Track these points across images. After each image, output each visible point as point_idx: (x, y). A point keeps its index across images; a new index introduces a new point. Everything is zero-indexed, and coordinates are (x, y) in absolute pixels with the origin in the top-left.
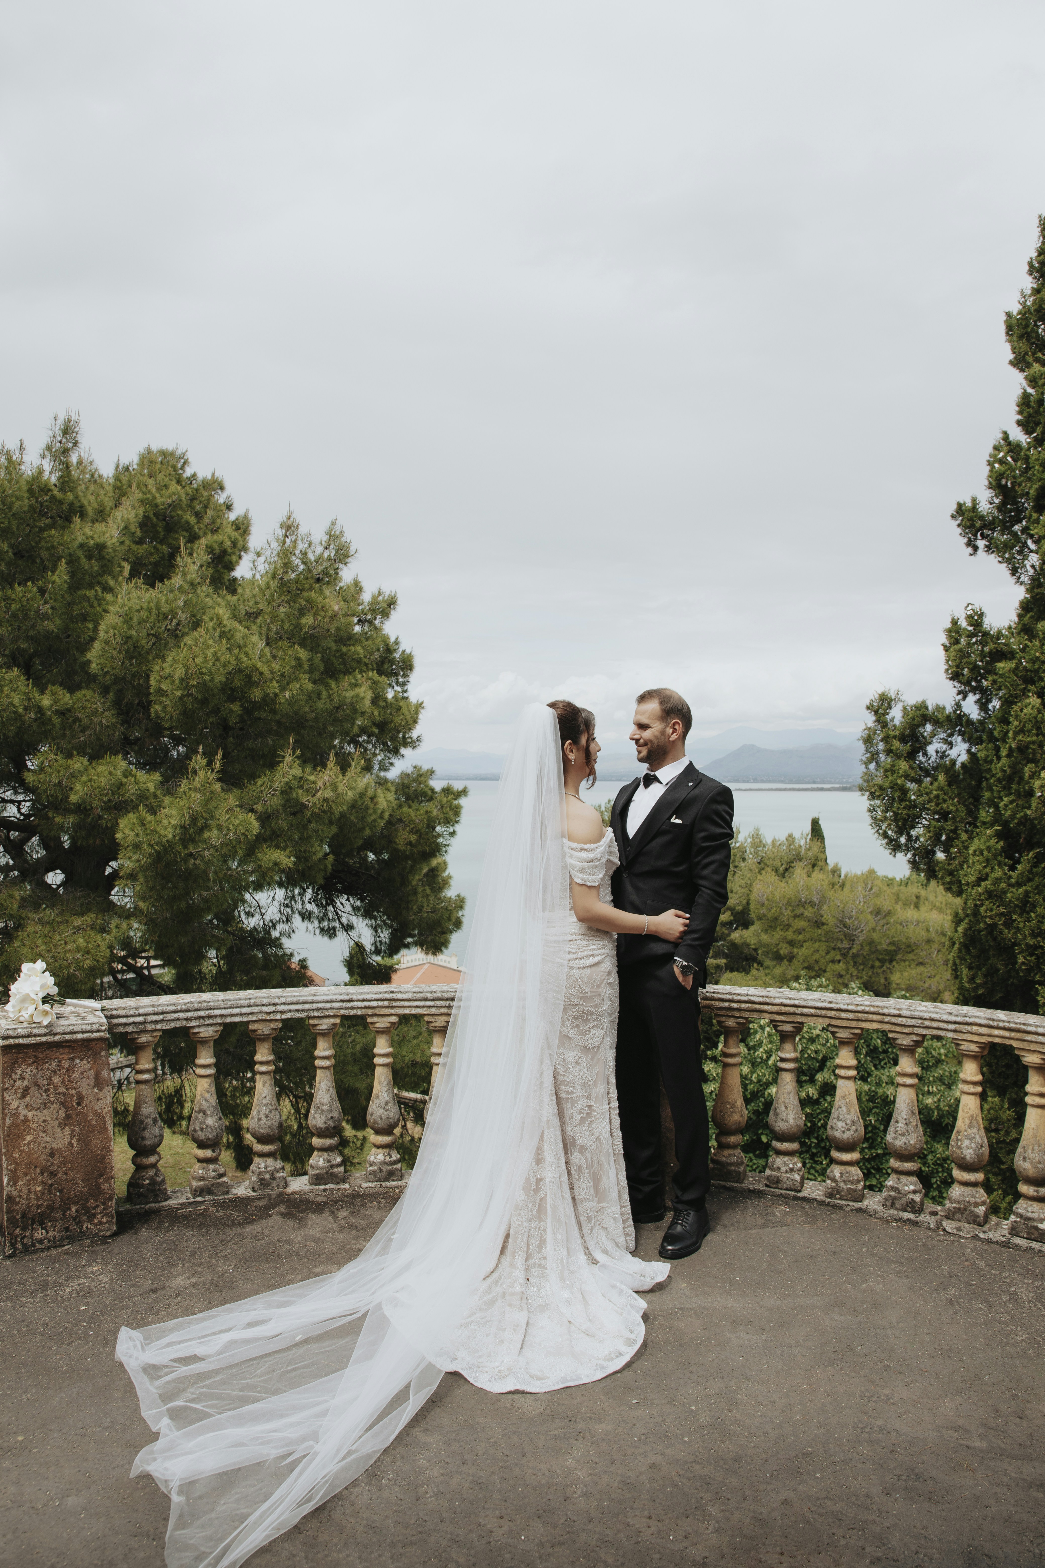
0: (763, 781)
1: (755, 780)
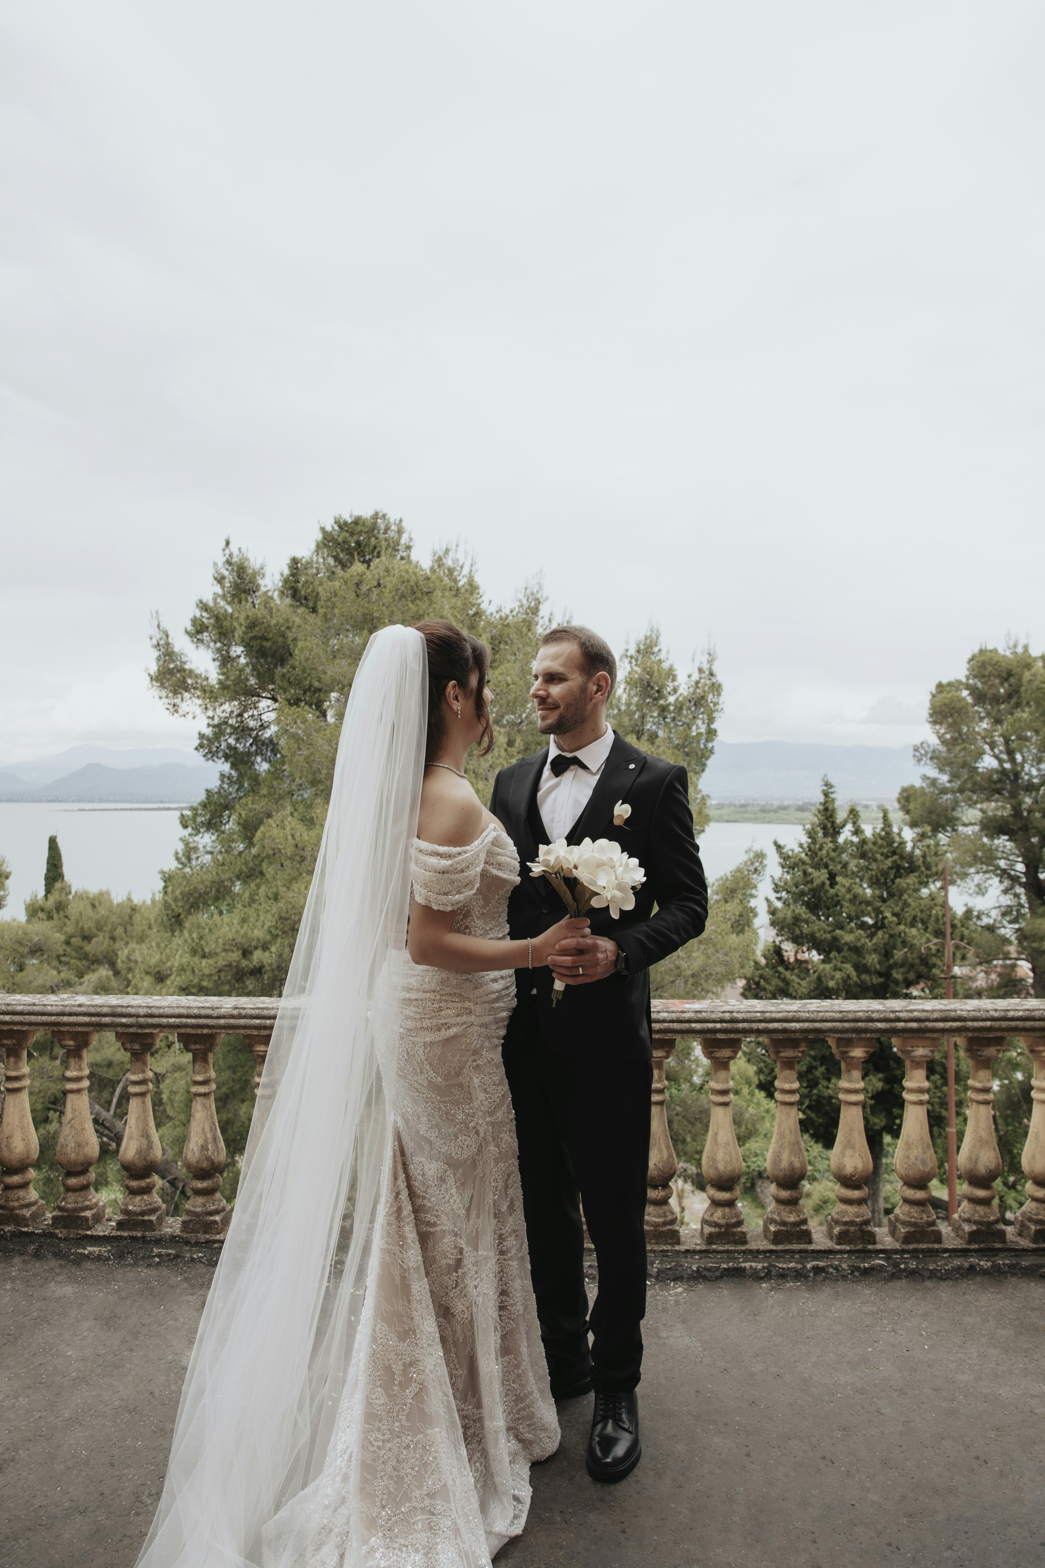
0: (109, 801)
1: (101, 800)
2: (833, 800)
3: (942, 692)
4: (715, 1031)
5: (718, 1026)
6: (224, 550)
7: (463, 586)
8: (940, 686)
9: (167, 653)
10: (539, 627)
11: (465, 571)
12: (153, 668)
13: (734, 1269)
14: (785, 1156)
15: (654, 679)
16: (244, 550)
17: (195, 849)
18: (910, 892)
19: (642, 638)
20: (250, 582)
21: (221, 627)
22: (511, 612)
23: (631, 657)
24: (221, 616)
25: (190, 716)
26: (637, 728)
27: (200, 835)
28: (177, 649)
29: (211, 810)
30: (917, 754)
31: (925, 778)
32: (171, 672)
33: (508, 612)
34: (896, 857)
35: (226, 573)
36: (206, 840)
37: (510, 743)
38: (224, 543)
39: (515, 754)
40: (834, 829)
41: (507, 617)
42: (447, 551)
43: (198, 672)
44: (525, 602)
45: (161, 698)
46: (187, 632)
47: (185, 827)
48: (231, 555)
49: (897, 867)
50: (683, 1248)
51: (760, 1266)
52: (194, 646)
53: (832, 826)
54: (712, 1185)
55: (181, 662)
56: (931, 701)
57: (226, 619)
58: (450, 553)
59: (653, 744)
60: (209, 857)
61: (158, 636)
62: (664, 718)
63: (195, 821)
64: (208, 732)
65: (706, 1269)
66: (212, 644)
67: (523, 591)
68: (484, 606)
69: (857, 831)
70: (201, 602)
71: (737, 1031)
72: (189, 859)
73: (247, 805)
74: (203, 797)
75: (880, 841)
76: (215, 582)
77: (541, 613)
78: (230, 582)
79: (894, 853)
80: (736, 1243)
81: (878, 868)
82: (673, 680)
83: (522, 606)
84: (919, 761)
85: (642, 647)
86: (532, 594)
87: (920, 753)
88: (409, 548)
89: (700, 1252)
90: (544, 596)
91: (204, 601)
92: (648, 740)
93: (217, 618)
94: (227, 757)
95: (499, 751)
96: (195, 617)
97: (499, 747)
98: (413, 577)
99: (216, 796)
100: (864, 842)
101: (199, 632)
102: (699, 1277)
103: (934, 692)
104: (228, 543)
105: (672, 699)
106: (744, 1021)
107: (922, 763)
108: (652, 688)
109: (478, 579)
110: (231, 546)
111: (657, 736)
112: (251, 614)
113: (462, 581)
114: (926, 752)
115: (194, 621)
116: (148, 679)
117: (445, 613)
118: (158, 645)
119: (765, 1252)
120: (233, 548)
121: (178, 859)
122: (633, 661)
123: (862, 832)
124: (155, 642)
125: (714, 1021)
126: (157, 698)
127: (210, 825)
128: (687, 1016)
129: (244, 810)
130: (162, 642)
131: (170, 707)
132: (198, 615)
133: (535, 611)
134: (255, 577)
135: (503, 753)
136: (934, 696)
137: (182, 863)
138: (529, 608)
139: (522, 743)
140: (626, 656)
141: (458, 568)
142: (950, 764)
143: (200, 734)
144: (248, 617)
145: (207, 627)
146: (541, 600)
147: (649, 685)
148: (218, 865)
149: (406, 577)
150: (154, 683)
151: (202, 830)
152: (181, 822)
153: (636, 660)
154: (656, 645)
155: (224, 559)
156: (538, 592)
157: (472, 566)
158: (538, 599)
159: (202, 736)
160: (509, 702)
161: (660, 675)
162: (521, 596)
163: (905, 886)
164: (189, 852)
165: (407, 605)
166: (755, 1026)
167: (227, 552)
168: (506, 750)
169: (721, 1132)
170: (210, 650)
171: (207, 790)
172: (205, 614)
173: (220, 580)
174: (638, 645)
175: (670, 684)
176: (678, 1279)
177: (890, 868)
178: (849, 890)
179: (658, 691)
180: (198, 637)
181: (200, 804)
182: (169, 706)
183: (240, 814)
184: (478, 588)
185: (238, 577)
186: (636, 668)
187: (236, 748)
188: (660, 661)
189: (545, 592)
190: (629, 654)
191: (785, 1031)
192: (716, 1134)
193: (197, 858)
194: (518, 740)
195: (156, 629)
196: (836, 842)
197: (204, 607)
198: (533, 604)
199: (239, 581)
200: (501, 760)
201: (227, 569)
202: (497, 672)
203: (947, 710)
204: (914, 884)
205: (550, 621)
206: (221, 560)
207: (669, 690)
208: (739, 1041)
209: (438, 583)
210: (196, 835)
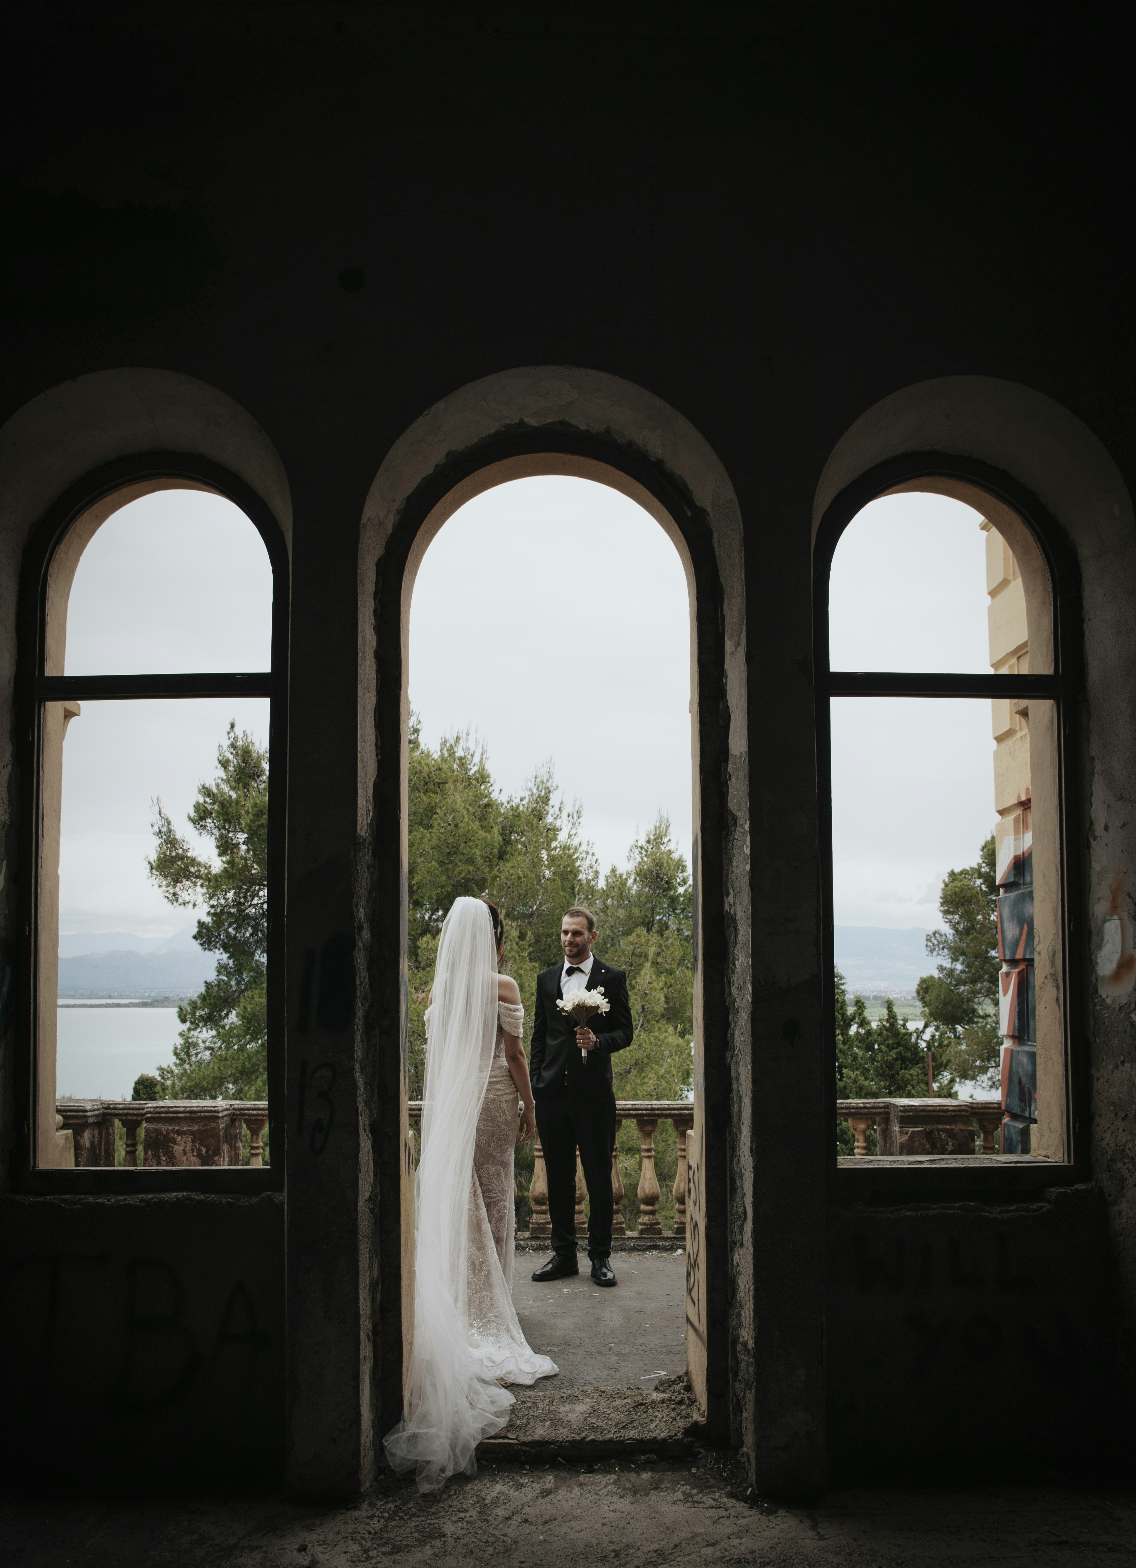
2: (843, 992)
3: (954, 880)
4: (643, 1115)
5: (645, 1112)
6: (228, 733)
7: (474, 775)
8: (952, 874)
9: (169, 840)
10: (549, 816)
11: (476, 759)
12: (153, 857)
13: (653, 1245)
14: (682, 1186)
15: (663, 871)
16: (249, 733)
17: (195, 1045)
18: (914, 1083)
19: (652, 828)
20: (254, 767)
21: (227, 813)
22: (522, 800)
23: (642, 848)
24: (225, 802)
25: (191, 905)
26: (647, 920)
27: (199, 1030)
28: (178, 837)
29: (211, 1004)
30: (930, 944)
31: (941, 968)
32: (173, 860)
33: (517, 801)
34: (901, 1048)
35: (231, 757)
36: (205, 1035)
37: (522, 937)
38: (229, 726)
39: (526, 947)
40: (844, 1022)
41: (518, 807)
42: (458, 739)
43: (199, 859)
44: (535, 791)
45: (160, 886)
46: (190, 818)
47: (184, 1021)
48: (236, 738)
49: (902, 1059)
50: (626, 1237)
51: (667, 1244)
52: (197, 832)
53: (843, 1018)
54: (643, 1203)
55: (183, 850)
56: (943, 890)
57: (231, 805)
58: (461, 740)
59: (662, 935)
60: (208, 1053)
61: (160, 823)
62: (675, 909)
63: (194, 1014)
64: (208, 920)
65: (638, 1245)
66: (215, 831)
67: (533, 780)
68: (494, 796)
69: (863, 1023)
70: (204, 787)
71: (655, 1115)
72: (188, 1054)
73: (253, 998)
74: (202, 989)
75: (885, 1032)
76: (219, 766)
77: (551, 803)
78: (234, 767)
79: (899, 1044)
80: (655, 1234)
81: (883, 1059)
82: (683, 871)
83: (532, 795)
84: (932, 951)
85: (652, 837)
86: (542, 782)
87: (934, 942)
88: (416, 731)
89: (636, 1238)
90: (554, 785)
91: (207, 786)
92: (658, 932)
93: (222, 805)
94: (226, 948)
95: (512, 945)
96: (198, 803)
97: (511, 941)
98: (426, 768)
99: (216, 989)
100: (869, 1033)
101: (202, 818)
102: (634, 1249)
103: (947, 880)
104: (232, 726)
105: (681, 890)
106: (658, 1109)
107: (935, 953)
108: (662, 879)
109: (490, 768)
110: (236, 729)
111: (667, 927)
112: (259, 802)
113: (473, 770)
114: (939, 942)
115: (197, 807)
116: (148, 867)
117: (458, 806)
118: (160, 831)
119: (671, 1238)
120: (239, 731)
121: (176, 1054)
122: (643, 851)
123: (868, 1023)
124: (156, 829)
125: (642, 1110)
126: (156, 886)
127: (211, 1020)
128: (628, 1107)
129: (250, 1003)
130: (164, 829)
131: (170, 896)
132: (201, 800)
133: (545, 800)
134: (260, 762)
135: (515, 947)
136: (946, 885)
137: (181, 1059)
138: (539, 796)
139: (532, 937)
140: (636, 846)
141: (469, 757)
142: (963, 954)
143: (199, 922)
144: (255, 805)
145: (211, 813)
146: (552, 789)
147: (658, 877)
148: (221, 1060)
149: (419, 768)
150: (154, 872)
151: (201, 1025)
152: (180, 1016)
153: (646, 851)
154: (666, 836)
155: (229, 742)
156: (547, 780)
157: (482, 754)
158: (548, 788)
159: (201, 924)
160: (520, 895)
161: (669, 866)
162: (531, 785)
163: (909, 1077)
164: (188, 1048)
165: (419, 797)
166: (664, 1112)
167: (232, 735)
168: (517, 944)
169: (647, 1173)
170: (213, 837)
171: (206, 982)
172: (208, 800)
173: (224, 764)
174: (648, 835)
175: (680, 875)
176: (622, 1250)
177: (896, 1059)
178: (855, 1082)
179: (667, 882)
180: (201, 823)
181: (199, 997)
182: (167, 895)
183: (245, 1008)
184: (488, 776)
185: (243, 761)
186: (645, 859)
187: (235, 938)
188: (670, 852)
189: (555, 781)
190: (639, 844)
191: (680, 1115)
192: (645, 1174)
193: (197, 1054)
194: (529, 934)
195: (158, 815)
196: (847, 1035)
197: (207, 792)
198: (543, 793)
199: (243, 765)
200: (513, 953)
201: (232, 753)
202: (509, 865)
203: (957, 899)
204: (918, 1075)
205: (560, 809)
206: (226, 743)
207: (678, 880)
208: (656, 1121)
209: (449, 774)
210: (195, 1029)
